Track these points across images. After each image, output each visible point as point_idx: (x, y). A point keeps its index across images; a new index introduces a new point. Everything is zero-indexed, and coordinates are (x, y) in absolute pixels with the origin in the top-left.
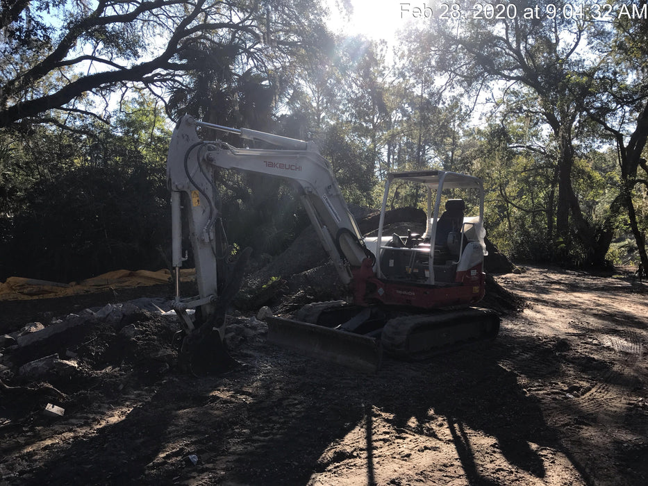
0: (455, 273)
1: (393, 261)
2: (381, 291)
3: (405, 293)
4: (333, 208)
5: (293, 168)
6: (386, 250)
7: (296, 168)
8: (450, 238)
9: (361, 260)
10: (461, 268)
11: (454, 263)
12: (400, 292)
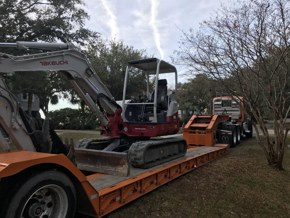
0: (166, 117)
1: (131, 112)
2: (126, 129)
3: (139, 129)
4: (93, 84)
5: (61, 63)
6: (128, 105)
7: (64, 63)
8: (163, 98)
9: (114, 111)
10: (169, 114)
11: (165, 111)
12: (137, 129)
